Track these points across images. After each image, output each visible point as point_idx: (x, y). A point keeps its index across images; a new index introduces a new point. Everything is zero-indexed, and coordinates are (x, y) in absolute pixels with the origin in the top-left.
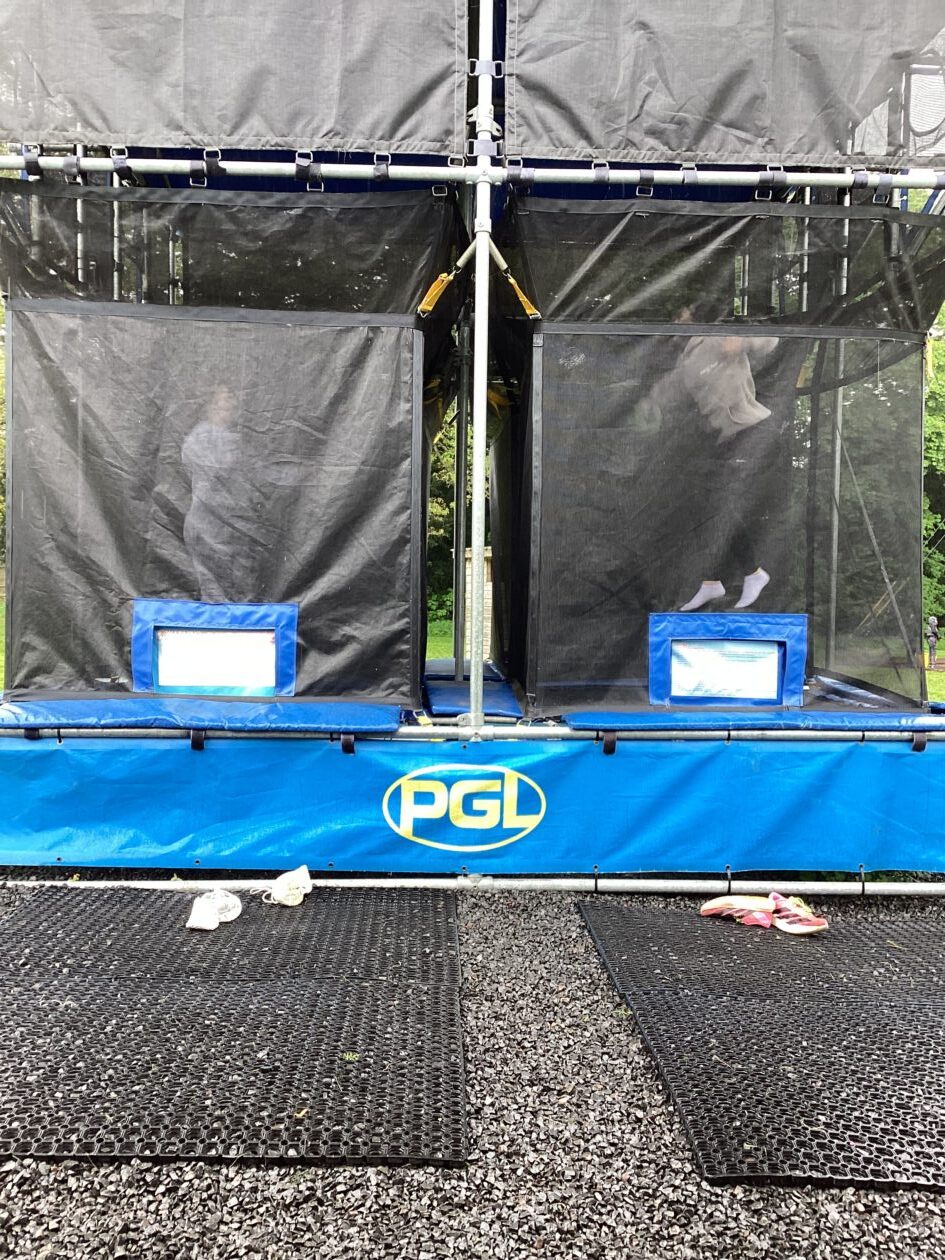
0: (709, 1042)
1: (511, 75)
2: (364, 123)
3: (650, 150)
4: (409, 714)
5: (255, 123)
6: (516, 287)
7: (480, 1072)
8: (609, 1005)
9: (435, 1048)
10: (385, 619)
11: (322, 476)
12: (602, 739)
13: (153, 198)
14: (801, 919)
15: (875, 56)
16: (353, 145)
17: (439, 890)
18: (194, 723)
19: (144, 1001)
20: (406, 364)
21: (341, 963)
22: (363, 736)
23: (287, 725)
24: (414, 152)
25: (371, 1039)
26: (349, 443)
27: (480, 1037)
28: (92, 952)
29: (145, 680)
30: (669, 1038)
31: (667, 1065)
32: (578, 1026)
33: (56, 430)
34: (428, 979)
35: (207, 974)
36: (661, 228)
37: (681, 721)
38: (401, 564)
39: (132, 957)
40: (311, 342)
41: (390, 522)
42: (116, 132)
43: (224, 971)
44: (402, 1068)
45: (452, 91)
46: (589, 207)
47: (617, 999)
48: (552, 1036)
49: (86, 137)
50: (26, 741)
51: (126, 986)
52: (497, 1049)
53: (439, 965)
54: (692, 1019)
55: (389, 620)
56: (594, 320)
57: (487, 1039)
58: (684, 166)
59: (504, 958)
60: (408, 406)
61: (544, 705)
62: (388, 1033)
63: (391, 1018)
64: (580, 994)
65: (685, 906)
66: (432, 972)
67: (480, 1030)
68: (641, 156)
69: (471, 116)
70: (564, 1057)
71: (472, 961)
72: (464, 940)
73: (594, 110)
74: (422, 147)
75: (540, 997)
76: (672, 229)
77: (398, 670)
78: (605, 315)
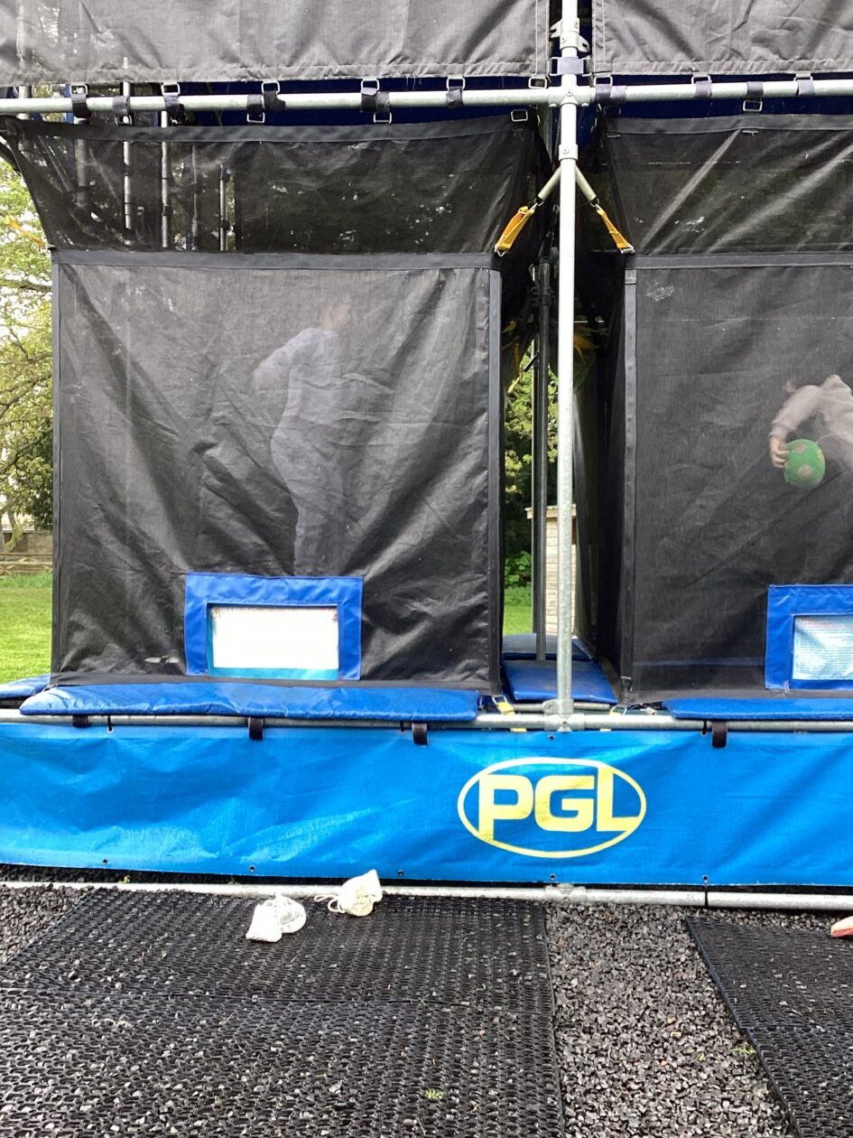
0: (848, 1089)
2: (435, 46)
3: (759, 59)
4: (487, 700)
5: (317, 51)
6: (606, 218)
7: (581, 1117)
8: (727, 1042)
9: (528, 1088)
10: (460, 594)
11: (389, 433)
12: (710, 730)
13: (207, 138)
16: (424, 69)
17: (524, 901)
18: (253, 710)
19: (204, 1022)
20: (482, 309)
21: (419, 983)
22: (438, 726)
23: (352, 713)
24: (491, 74)
25: (456, 1074)
26: (418, 397)
27: (579, 1075)
28: (146, 964)
29: (200, 662)
30: (801, 1083)
31: (800, 1116)
32: (692, 1065)
33: (105, 392)
34: (517, 1005)
35: (270, 993)
36: (772, 146)
37: (803, 709)
38: (478, 532)
39: (189, 972)
40: (376, 288)
41: (465, 485)
42: (167, 67)
43: (289, 991)
44: (492, 1109)
45: (534, 5)
46: (689, 126)
47: (737, 1035)
48: (662, 1077)
49: (136, 73)
50: (74, 729)
51: (184, 1005)
52: (599, 1091)
53: (529, 989)
54: (826, 1062)
55: (464, 595)
56: (694, 253)
57: (587, 1078)
58: (798, 76)
59: (603, 983)
60: (484, 355)
61: (642, 689)
62: (475, 1068)
63: (477, 1050)
64: (693, 1027)
65: (812, 925)
66: (521, 997)
67: (578, 1068)
68: (749, 67)
69: (555, 31)
70: (677, 1102)
71: (566, 986)
72: (556, 960)
73: (693, 18)
74: (499, 68)
75: (646, 1030)
76: (784, 147)
77: (475, 651)
78: (710, 244)
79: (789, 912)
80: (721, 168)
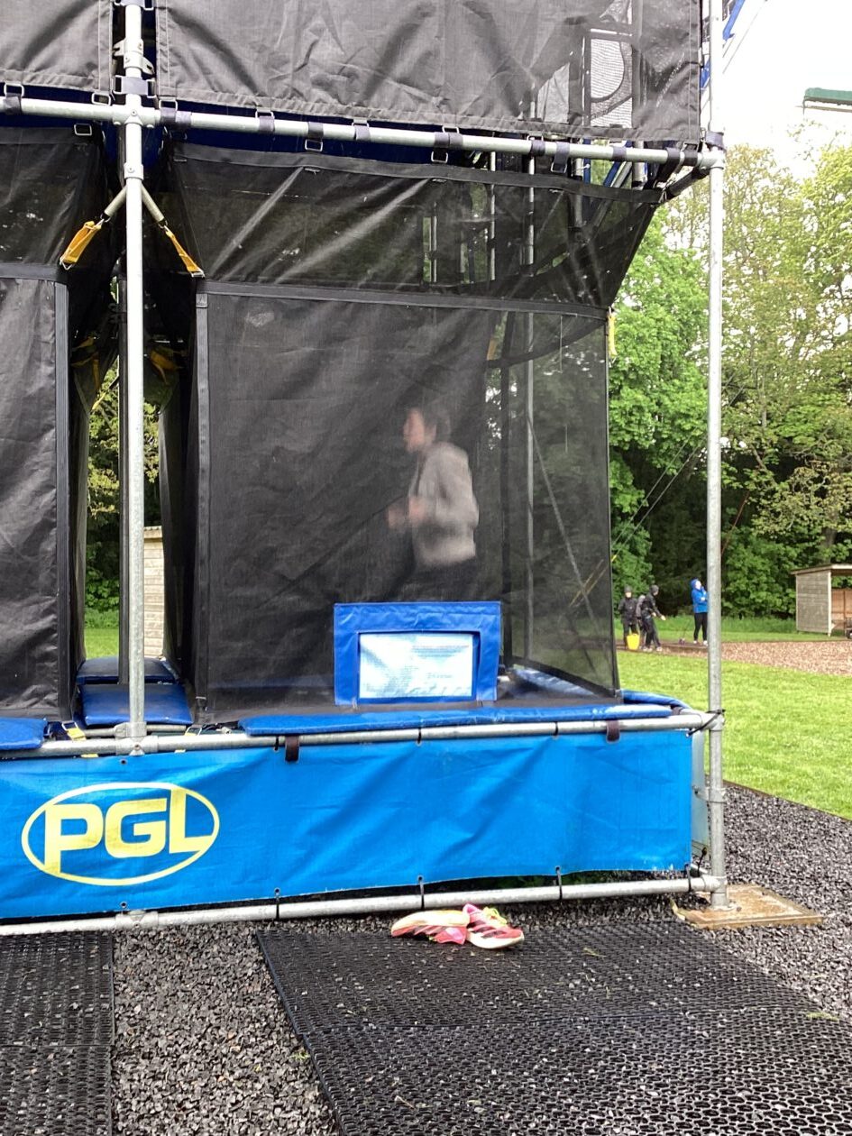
0: (391, 1081)
1: (162, 8)
3: (320, 102)
4: (56, 727)
6: (174, 240)
8: (285, 1050)
9: (77, 1122)
10: (26, 617)
12: (283, 746)
14: (495, 933)
15: (549, 20)
17: (93, 932)
20: (47, 322)
24: (52, 85)
27: (134, 1102)
30: (349, 1081)
31: (345, 1113)
32: (248, 1077)
34: (75, 1039)
36: (333, 186)
37: (369, 721)
38: (46, 552)
41: (31, 504)
45: (96, 21)
46: (254, 158)
47: (295, 1042)
48: (217, 1093)
52: (153, 1115)
53: (89, 1022)
54: (375, 1057)
55: (30, 617)
56: (263, 282)
57: (142, 1104)
58: (355, 121)
59: (167, 1006)
60: (50, 369)
61: (218, 709)
62: (22, 1108)
63: (27, 1090)
64: (253, 1040)
65: (376, 927)
66: (79, 1031)
67: (133, 1095)
68: (310, 108)
69: (118, 49)
70: (230, 1115)
71: (128, 1014)
72: (121, 989)
73: (256, 54)
74: (60, 80)
75: (207, 1048)
76: (344, 188)
77: (43, 675)
78: (279, 274)
79: (355, 916)
80: (287, 200)
